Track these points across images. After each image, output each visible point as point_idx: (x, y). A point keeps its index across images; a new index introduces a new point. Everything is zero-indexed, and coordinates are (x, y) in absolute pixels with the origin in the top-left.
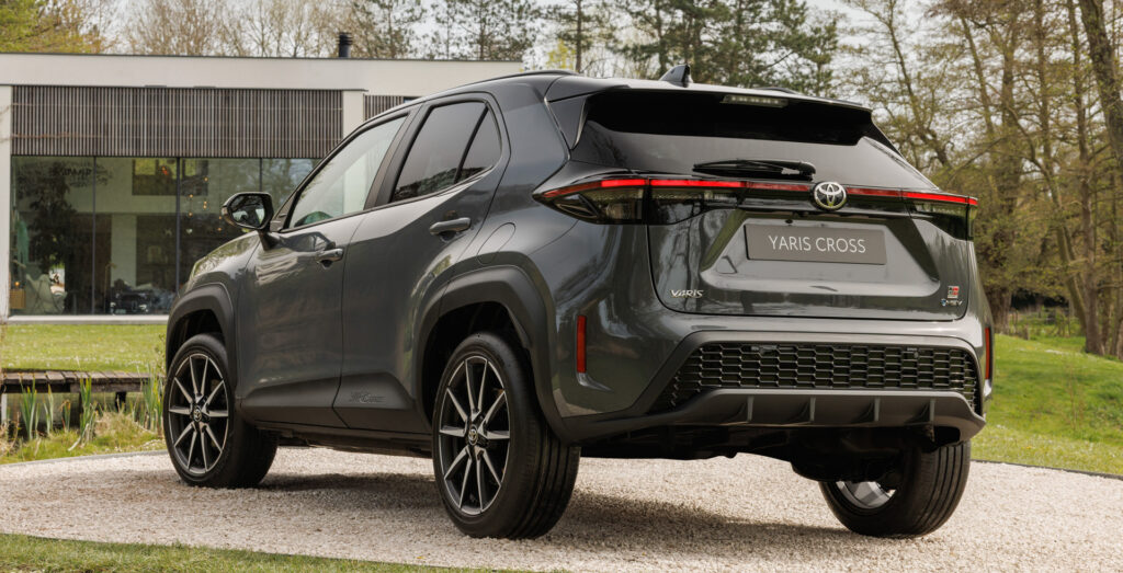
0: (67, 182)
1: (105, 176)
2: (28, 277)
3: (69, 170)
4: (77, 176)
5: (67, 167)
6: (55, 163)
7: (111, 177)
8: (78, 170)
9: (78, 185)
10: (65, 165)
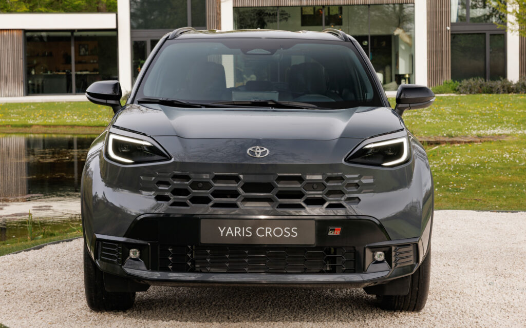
0: (266, 21)
1: (286, 16)
2: (245, 76)
3: (267, 14)
4: (271, 17)
5: (266, 12)
6: (259, 10)
7: (289, 17)
8: (271, 13)
9: (272, 22)
10: (265, 11)
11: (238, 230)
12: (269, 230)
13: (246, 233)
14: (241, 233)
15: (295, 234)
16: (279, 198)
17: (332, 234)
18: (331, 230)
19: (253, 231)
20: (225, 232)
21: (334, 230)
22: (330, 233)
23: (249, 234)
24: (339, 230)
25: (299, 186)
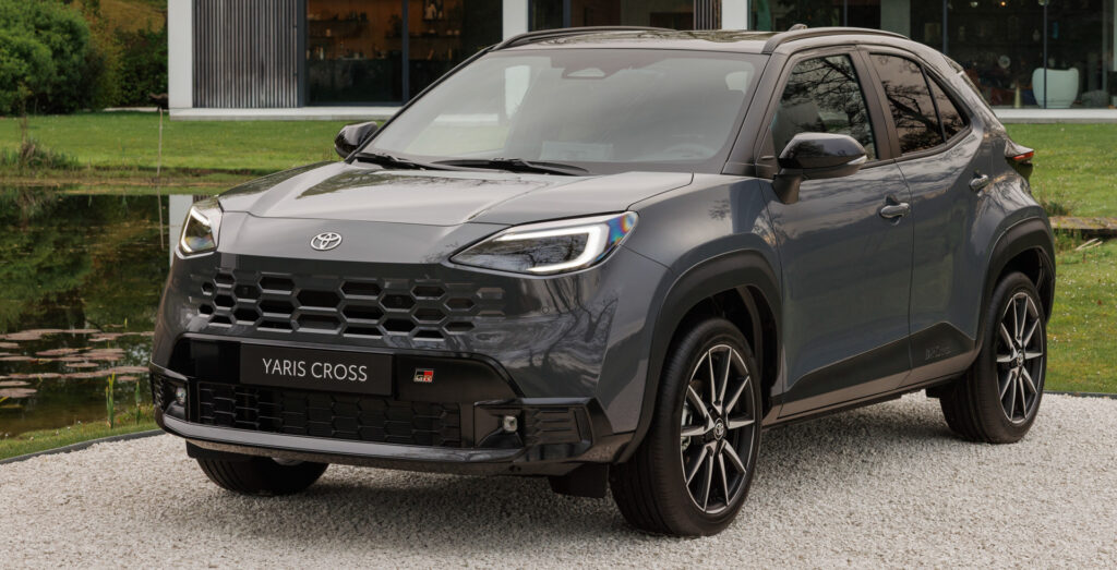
11: (287, 365)
12: (328, 368)
13: (298, 371)
14: (292, 369)
15: (363, 377)
16: (348, 317)
17: (421, 380)
18: (419, 373)
19: (308, 367)
20: (271, 367)
21: (423, 373)
22: (417, 379)
23: (302, 372)
24: (430, 374)
25: (374, 298)
